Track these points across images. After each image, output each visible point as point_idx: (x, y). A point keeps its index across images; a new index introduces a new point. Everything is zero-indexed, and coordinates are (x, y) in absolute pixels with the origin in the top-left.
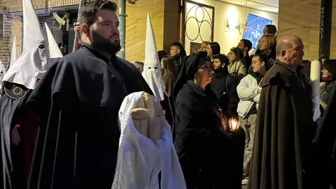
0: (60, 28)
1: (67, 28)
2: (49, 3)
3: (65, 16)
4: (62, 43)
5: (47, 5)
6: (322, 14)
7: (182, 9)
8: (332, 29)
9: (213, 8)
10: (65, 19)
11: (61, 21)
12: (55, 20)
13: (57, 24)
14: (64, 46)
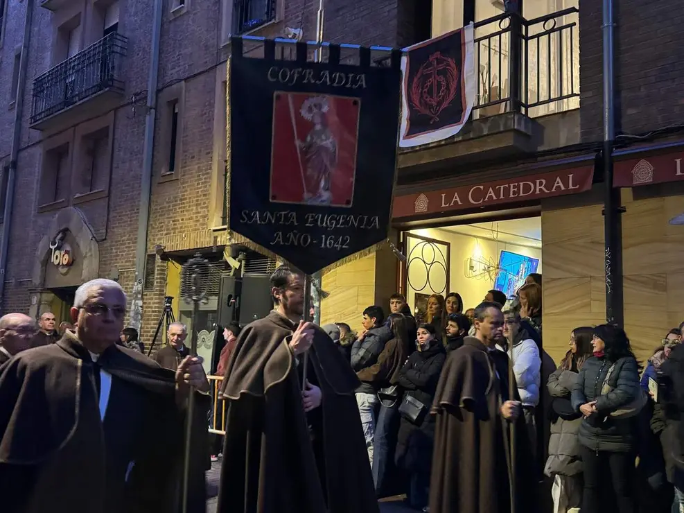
0: (232, 274)
1: (242, 272)
2: (219, 239)
3: (240, 256)
4: (233, 295)
5: (215, 241)
6: (607, 258)
7: (403, 246)
8: (624, 280)
9: (448, 244)
10: (239, 261)
11: (234, 264)
12: (226, 262)
13: (228, 267)
14: (235, 299)
